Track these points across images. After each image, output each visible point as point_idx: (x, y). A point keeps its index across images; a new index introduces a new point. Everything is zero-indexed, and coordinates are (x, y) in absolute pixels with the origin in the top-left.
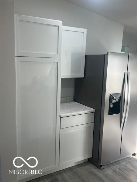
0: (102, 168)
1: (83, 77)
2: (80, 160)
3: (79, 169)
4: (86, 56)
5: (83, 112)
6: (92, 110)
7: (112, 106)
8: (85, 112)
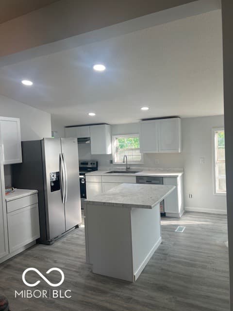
0: (51, 243)
1: (21, 162)
2: (29, 242)
3: (29, 252)
4: (22, 142)
5: (27, 194)
6: (35, 191)
7: (53, 184)
8: (30, 193)
